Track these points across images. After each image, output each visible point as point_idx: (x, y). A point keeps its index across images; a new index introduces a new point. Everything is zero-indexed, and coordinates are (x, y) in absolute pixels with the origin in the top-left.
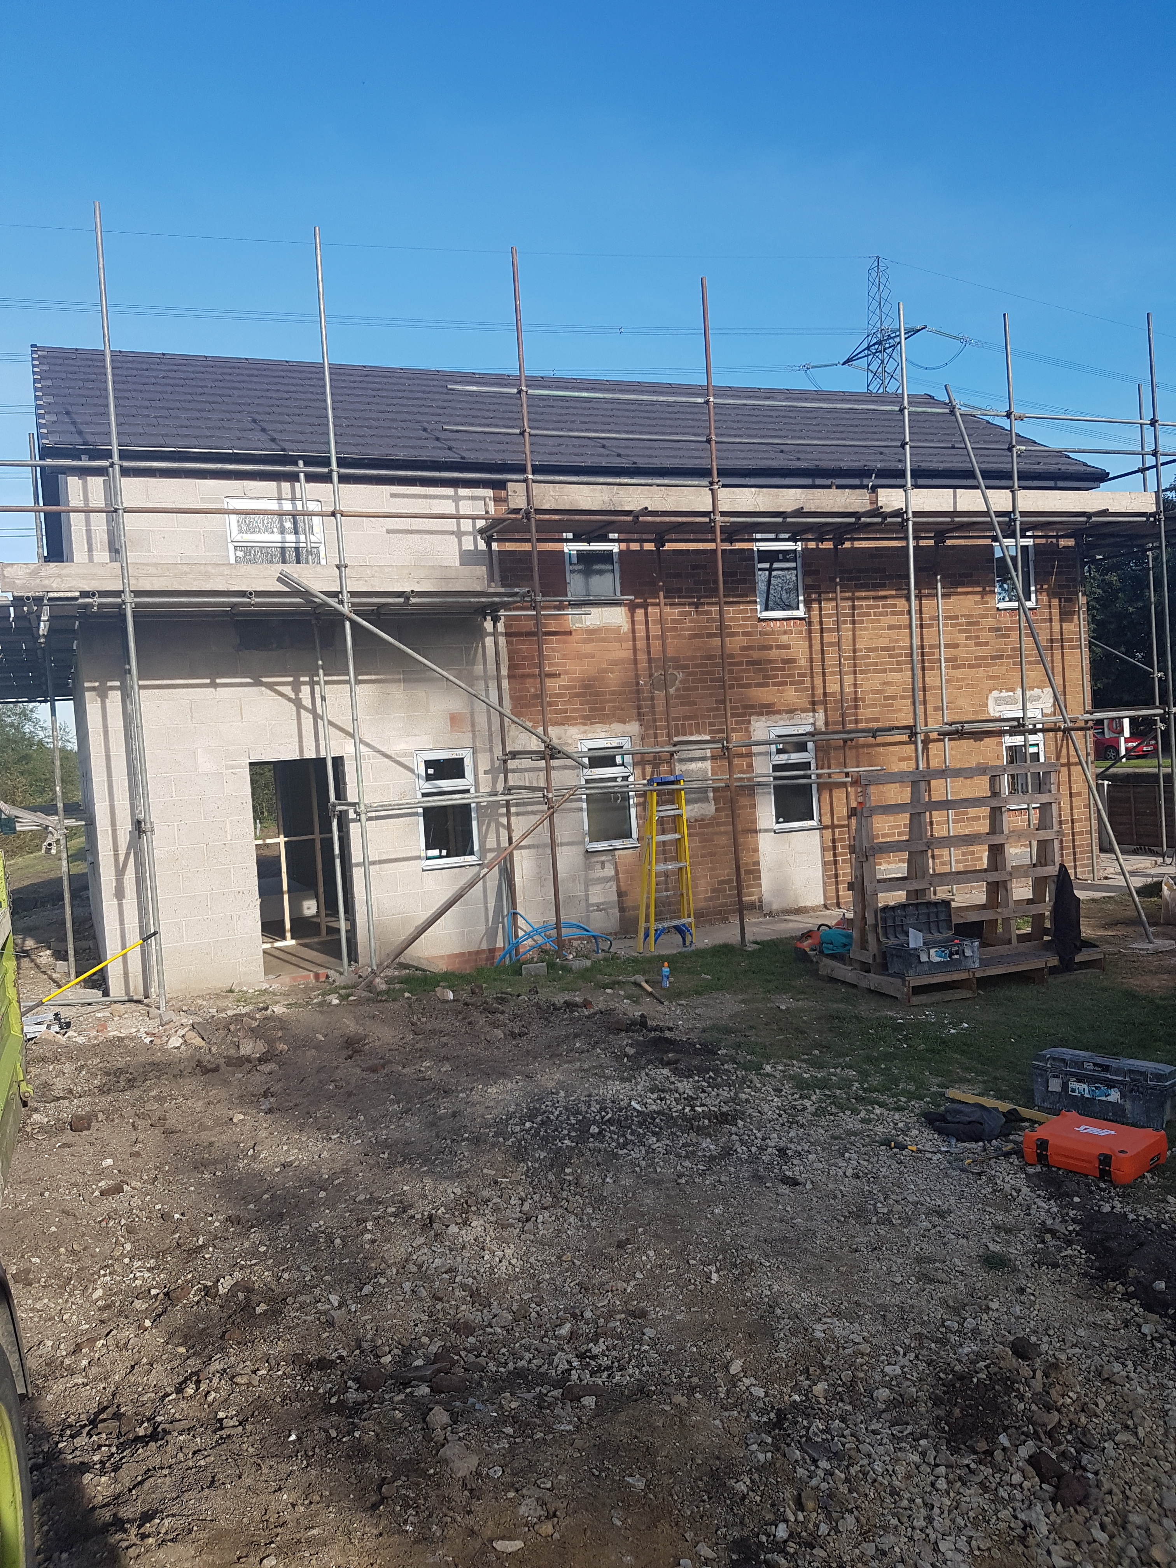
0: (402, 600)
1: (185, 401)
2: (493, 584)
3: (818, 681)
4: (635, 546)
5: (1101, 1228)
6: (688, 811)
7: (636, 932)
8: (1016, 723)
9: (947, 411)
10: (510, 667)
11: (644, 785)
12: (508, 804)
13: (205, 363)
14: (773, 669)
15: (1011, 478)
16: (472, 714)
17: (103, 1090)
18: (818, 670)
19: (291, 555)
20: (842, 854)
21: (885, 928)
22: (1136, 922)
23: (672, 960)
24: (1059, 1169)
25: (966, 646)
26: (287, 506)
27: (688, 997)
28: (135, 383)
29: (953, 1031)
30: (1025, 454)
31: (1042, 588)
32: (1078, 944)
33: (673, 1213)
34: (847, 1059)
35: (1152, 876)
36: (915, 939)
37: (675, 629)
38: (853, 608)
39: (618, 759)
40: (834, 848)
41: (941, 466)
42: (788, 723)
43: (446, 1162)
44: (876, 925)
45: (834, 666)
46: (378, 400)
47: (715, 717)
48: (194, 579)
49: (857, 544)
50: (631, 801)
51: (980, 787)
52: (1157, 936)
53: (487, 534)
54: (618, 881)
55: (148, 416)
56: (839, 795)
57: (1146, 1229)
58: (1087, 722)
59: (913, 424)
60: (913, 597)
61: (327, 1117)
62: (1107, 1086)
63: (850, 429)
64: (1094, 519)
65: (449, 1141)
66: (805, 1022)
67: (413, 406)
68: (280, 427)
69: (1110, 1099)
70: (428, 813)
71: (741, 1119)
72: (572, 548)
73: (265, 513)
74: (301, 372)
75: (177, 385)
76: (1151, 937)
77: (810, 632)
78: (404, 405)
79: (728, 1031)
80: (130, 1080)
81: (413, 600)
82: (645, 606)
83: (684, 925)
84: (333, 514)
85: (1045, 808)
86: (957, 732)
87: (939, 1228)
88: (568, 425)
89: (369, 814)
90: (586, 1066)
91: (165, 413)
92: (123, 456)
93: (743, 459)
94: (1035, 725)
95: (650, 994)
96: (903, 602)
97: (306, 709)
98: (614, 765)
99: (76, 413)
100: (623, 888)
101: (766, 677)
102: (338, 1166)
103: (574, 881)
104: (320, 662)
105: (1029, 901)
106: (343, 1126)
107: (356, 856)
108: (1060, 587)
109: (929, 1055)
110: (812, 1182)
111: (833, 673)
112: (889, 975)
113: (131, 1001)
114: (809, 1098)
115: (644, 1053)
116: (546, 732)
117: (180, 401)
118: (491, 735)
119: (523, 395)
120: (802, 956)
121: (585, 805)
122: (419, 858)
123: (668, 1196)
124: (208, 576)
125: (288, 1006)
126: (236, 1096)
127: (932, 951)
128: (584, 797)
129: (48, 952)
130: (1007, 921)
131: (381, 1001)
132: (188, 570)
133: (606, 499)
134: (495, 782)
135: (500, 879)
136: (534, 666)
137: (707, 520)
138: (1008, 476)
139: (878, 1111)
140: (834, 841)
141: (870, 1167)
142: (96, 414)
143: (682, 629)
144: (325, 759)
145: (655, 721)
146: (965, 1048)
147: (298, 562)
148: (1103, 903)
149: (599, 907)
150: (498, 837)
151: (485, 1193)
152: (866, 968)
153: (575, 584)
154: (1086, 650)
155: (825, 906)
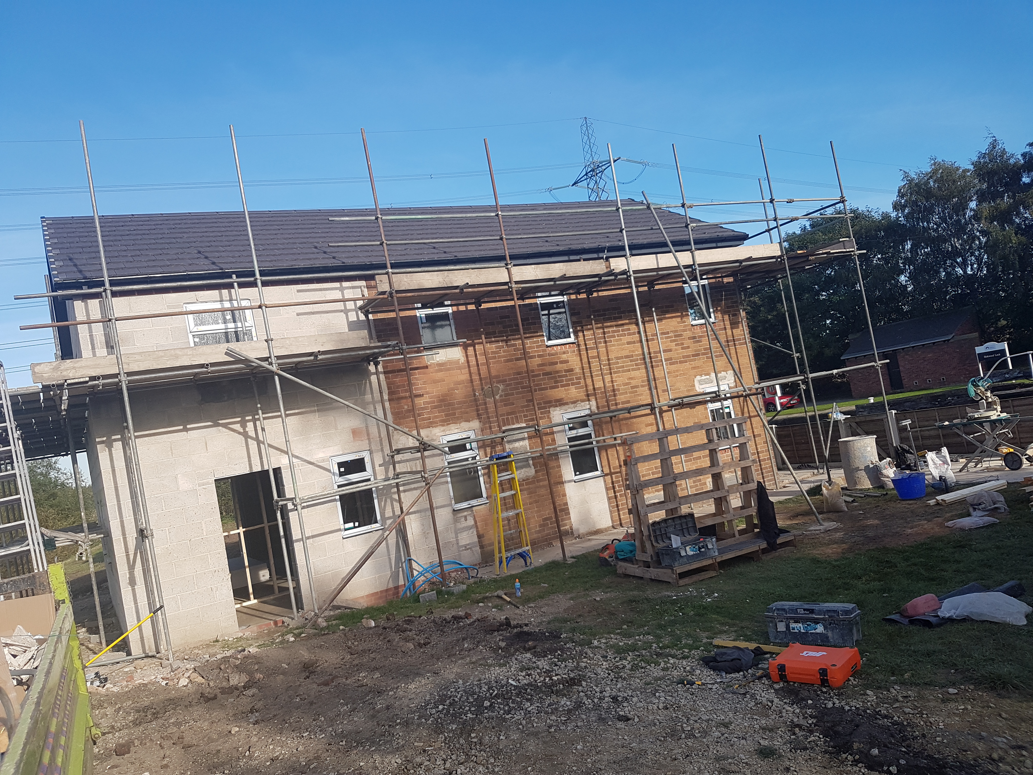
0: (312, 358)
1: (150, 244)
2: (372, 341)
3: (589, 381)
4: (462, 308)
5: (829, 719)
6: (518, 475)
7: (493, 561)
8: (714, 395)
9: (645, 207)
10: (390, 394)
11: (487, 461)
12: (397, 485)
13: (162, 218)
14: (559, 377)
15: (689, 244)
16: (367, 427)
17: (136, 723)
18: (588, 374)
19: (232, 336)
20: (619, 491)
21: (656, 537)
22: (809, 513)
23: (520, 576)
24: (795, 683)
25: (676, 350)
26: (227, 305)
27: (534, 601)
28: (115, 236)
29: (709, 600)
30: (696, 228)
31: (717, 309)
32: (777, 531)
33: (550, 753)
34: (646, 628)
35: (814, 482)
36: (676, 541)
37: (495, 358)
38: (604, 333)
39: (468, 446)
40: (614, 488)
41: (645, 241)
42: (574, 410)
43: (388, 741)
44: (650, 535)
45: (597, 371)
46: (281, 231)
47: (527, 411)
48: (168, 360)
49: (601, 294)
50: (480, 473)
51: (700, 437)
52: (824, 520)
53: (365, 310)
54: (477, 527)
55: (126, 256)
56: (612, 452)
57: (858, 715)
58: (757, 389)
59: (625, 217)
60: (640, 323)
61: (298, 722)
62: (815, 622)
63: (586, 224)
64: (744, 264)
65: (387, 727)
66: (614, 607)
67: (306, 233)
68: (217, 254)
69: (818, 631)
70: (343, 498)
71: (584, 680)
72: (422, 313)
73: (213, 311)
74: (227, 218)
75: (144, 234)
76: (821, 522)
77: (579, 350)
78: (300, 233)
79: (565, 621)
80: (154, 714)
81: (320, 357)
82: (473, 345)
83: (524, 552)
84: (260, 307)
85: (742, 447)
86: (679, 404)
87: (726, 735)
88: (410, 237)
89: (303, 505)
90: (474, 660)
91: (138, 253)
92: (112, 283)
93: (524, 248)
94: (725, 395)
95: (509, 603)
96: (634, 326)
97: (252, 438)
98: (466, 450)
99: (77, 259)
100: (481, 532)
101: (556, 382)
102: (311, 755)
103: (447, 531)
104: (259, 406)
105: (742, 508)
106: (311, 726)
107: (296, 534)
108: (728, 307)
109: (697, 618)
110: (638, 717)
111: (597, 375)
112: (663, 568)
113: (147, 657)
114: (626, 659)
115: (512, 644)
116: (419, 434)
117: (147, 244)
118: (381, 440)
119: (380, 220)
120: (604, 562)
121: (449, 479)
122: (340, 530)
123: (545, 742)
124: (177, 357)
125: (259, 647)
126: (231, 714)
127: (688, 548)
128: (448, 474)
129: (84, 630)
130: (730, 522)
131: (324, 634)
132: (163, 354)
133: (441, 280)
134: (387, 471)
135: (397, 538)
136: (406, 391)
137: (506, 287)
138: (688, 243)
139: (672, 661)
140: (613, 483)
141: (673, 700)
142: (90, 258)
143: (499, 357)
144: (268, 471)
145: (489, 418)
146: (718, 610)
147: (238, 340)
148: (786, 503)
149: (466, 548)
150: (393, 508)
151: (418, 760)
152: (647, 565)
153: (426, 336)
154: (749, 345)
155: (613, 527)
